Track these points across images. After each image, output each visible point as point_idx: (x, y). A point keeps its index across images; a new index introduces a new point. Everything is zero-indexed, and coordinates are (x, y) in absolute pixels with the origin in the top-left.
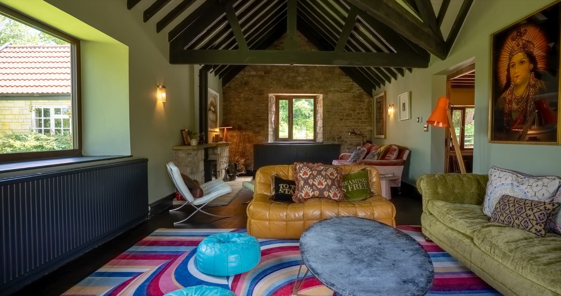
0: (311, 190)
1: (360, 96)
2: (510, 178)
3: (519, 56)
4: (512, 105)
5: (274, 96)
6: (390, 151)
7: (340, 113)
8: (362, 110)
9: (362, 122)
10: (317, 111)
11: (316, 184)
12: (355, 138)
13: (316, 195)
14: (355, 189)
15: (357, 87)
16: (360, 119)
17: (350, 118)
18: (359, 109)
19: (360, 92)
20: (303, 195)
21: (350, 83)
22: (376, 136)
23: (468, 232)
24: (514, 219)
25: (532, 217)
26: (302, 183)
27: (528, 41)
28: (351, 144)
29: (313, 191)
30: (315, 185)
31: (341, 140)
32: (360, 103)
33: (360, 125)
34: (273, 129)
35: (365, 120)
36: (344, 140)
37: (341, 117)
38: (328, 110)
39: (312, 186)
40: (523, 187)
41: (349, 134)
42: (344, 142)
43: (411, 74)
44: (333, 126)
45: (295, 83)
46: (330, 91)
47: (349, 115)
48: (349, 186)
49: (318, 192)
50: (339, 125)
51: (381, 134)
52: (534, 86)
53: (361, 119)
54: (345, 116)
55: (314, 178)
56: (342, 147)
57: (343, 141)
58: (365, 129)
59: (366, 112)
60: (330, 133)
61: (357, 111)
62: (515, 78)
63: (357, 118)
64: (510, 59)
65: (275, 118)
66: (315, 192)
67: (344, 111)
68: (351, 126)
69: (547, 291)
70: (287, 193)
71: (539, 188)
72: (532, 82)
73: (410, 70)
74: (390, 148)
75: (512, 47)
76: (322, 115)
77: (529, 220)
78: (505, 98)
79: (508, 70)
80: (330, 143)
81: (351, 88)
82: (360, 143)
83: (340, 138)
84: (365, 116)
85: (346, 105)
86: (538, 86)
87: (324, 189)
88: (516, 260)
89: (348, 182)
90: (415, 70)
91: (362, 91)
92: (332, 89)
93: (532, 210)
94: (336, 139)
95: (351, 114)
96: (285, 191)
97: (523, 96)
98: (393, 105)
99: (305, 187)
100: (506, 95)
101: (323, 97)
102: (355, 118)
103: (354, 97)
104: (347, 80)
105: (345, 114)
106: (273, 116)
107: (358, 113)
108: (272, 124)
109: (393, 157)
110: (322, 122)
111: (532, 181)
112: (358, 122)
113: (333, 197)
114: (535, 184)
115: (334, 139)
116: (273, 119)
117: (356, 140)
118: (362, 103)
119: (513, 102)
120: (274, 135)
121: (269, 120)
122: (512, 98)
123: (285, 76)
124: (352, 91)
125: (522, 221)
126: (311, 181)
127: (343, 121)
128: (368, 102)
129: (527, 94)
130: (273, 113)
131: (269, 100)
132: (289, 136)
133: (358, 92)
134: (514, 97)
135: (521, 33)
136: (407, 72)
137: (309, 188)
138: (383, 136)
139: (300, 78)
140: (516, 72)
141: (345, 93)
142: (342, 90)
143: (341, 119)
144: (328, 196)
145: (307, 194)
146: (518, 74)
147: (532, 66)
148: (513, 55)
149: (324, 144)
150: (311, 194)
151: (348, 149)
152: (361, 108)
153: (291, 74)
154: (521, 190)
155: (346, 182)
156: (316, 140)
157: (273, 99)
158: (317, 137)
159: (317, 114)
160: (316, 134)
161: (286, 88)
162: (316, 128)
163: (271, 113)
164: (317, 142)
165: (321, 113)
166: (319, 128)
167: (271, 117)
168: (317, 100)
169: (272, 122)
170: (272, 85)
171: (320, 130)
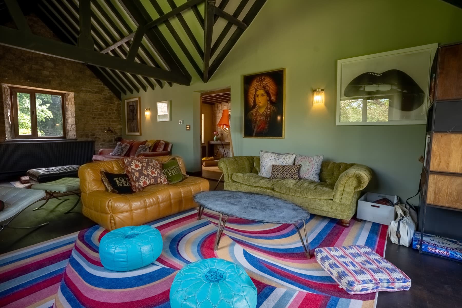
0: (148, 179)
1: (110, 99)
2: (273, 156)
3: (261, 92)
4: (257, 117)
5: (8, 87)
6: (160, 145)
7: (93, 112)
8: (113, 111)
9: (113, 121)
10: (66, 108)
11: (150, 173)
12: (108, 135)
13: (152, 183)
14: (174, 174)
15: (108, 90)
16: (110, 118)
17: (102, 117)
18: (110, 109)
19: (110, 95)
20: (142, 184)
21: (101, 86)
22: (127, 133)
23: (269, 186)
24: (286, 175)
25: (294, 173)
26: (137, 174)
27: (266, 85)
28: (104, 141)
29: (150, 179)
30: (150, 175)
31: (94, 137)
32: (110, 104)
33: (111, 123)
34: (10, 125)
35: (116, 120)
36: (98, 136)
37: (94, 116)
38: (81, 109)
39: (147, 176)
40: (280, 160)
41: (106, 131)
42: (98, 139)
43: (171, 87)
44: (86, 124)
45: (40, 77)
46: (82, 91)
47: (101, 115)
48: (169, 173)
49: (153, 180)
50: (91, 123)
51: (134, 132)
52: (270, 109)
53: (112, 118)
54: (97, 114)
55: (146, 169)
56: (96, 143)
57: (96, 138)
58: (116, 127)
59: (116, 112)
60: (84, 130)
61: (108, 111)
62: (259, 103)
63: (108, 117)
64: (256, 92)
65: (12, 112)
66: (151, 180)
67: (96, 111)
68: (103, 125)
69: (317, 200)
70: (125, 185)
71: (288, 159)
72: (269, 107)
73: (170, 85)
74: (159, 142)
75: (257, 86)
76: (74, 113)
77: (293, 174)
78: (252, 113)
79: (255, 98)
80: (83, 140)
81: (102, 91)
82: (112, 139)
83: (93, 135)
84: (116, 116)
85: (98, 106)
86: (272, 109)
87: (157, 177)
88: (303, 192)
89: (167, 170)
90: (175, 85)
91: (112, 94)
92: (83, 89)
93: (293, 169)
94: (90, 136)
95: (103, 113)
96: (123, 184)
97: (264, 113)
98: (149, 109)
99: (142, 177)
100: (254, 111)
101: (75, 96)
102: (107, 118)
103: (105, 98)
104: (98, 82)
105: (97, 113)
106: (9, 111)
107: (110, 114)
108: (8, 119)
109: (160, 149)
110: (74, 120)
111: (284, 156)
112: (109, 121)
113: (164, 182)
114: (286, 158)
115: (87, 136)
116: (9, 114)
117: (109, 137)
118: (112, 104)
119: (258, 116)
120: (11, 132)
121: (5, 115)
122: (257, 113)
123: (25, 67)
124: (103, 93)
125: (290, 175)
126: (145, 172)
127: (96, 119)
128: (118, 104)
129: (266, 112)
130: (8, 106)
131: (3, 91)
132: (32, 133)
133: (109, 94)
134: (258, 113)
135: (262, 80)
136: (166, 85)
137: (146, 178)
138: (138, 134)
139: (46, 73)
140: (259, 99)
141: (97, 94)
142: (94, 91)
143: (94, 118)
144: (160, 182)
145: (145, 182)
146: (260, 101)
147: (268, 98)
148: (257, 90)
149: (78, 140)
150: (148, 183)
151: (102, 144)
152: (112, 109)
153: (33, 66)
154: (280, 161)
155: (165, 170)
156: (67, 137)
157: (7, 90)
158: (68, 134)
159: (67, 111)
160: (66, 132)
161: (29, 81)
162: (66, 125)
163: (7, 107)
164: (68, 139)
165: (72, 110)
166: (71, 125)
167: (6, 112)
168: (66, 98)
169: (8, 117)
170: (6, 74)
171: (71, 127)
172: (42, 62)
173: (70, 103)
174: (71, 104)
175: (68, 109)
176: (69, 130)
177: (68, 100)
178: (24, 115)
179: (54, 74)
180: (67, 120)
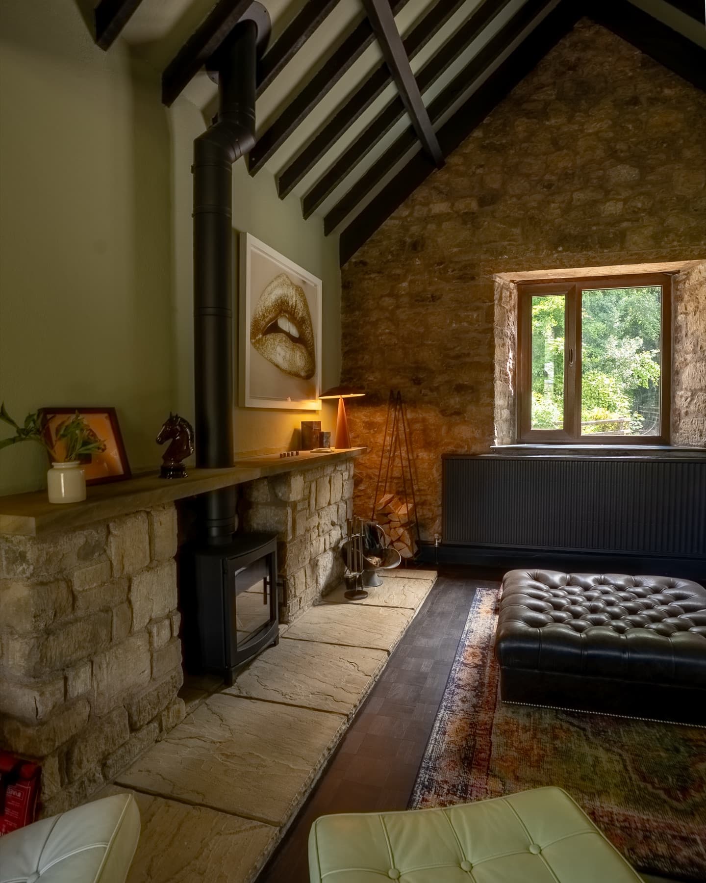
5: (512, 282)
10: (678, 328)
34: (512, 401)
45: (594, 228)
65: (518, 361)
106: (510, 355)
108: (506, 381)
116: (510, 364)
120: (511, 421)
121: (497, 368)
123: (553, 205)
130: (509, 341)
131: (496, 296)
132: (565, 425)
139: (612, 208)
153: (576, 196)
156: (672, 437)
157: (511, 293)
158: (676, 430)
159: (678, 341)
160: (673, 418)
161: (560, 249)
162: (675, 392)
163: (504, 345)
164: (675, 447)
165: (698, 333)
166: (689, 394)
167: (502, 359)
168: (677, 290)
169: (507, 375)
170: (506, 243)
171: (692, 400)
172: (601, 173)
173: (691, 308)
174: (697, 307)
175: (684, 332)
176: (683, 411)
177: (686, 297)
178: (604, 376)
179: (640, 205)
180: (677, 373)
